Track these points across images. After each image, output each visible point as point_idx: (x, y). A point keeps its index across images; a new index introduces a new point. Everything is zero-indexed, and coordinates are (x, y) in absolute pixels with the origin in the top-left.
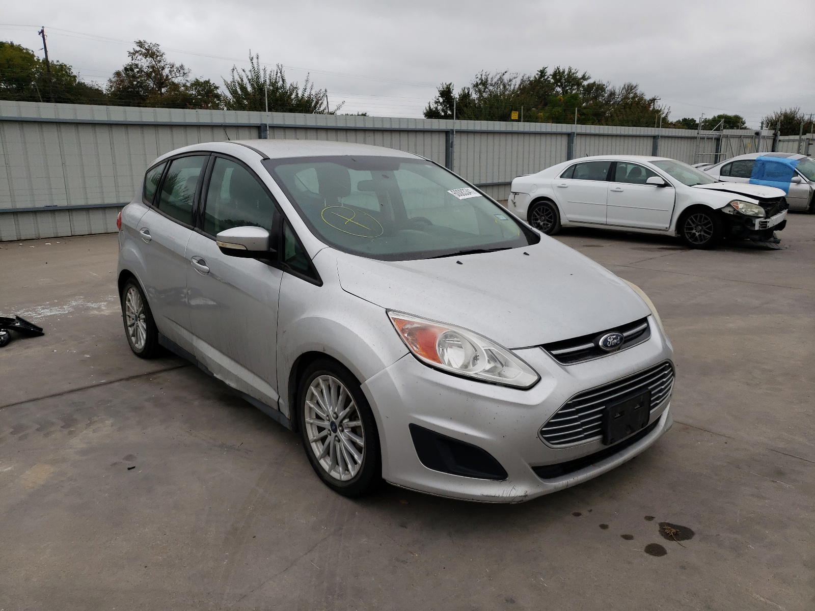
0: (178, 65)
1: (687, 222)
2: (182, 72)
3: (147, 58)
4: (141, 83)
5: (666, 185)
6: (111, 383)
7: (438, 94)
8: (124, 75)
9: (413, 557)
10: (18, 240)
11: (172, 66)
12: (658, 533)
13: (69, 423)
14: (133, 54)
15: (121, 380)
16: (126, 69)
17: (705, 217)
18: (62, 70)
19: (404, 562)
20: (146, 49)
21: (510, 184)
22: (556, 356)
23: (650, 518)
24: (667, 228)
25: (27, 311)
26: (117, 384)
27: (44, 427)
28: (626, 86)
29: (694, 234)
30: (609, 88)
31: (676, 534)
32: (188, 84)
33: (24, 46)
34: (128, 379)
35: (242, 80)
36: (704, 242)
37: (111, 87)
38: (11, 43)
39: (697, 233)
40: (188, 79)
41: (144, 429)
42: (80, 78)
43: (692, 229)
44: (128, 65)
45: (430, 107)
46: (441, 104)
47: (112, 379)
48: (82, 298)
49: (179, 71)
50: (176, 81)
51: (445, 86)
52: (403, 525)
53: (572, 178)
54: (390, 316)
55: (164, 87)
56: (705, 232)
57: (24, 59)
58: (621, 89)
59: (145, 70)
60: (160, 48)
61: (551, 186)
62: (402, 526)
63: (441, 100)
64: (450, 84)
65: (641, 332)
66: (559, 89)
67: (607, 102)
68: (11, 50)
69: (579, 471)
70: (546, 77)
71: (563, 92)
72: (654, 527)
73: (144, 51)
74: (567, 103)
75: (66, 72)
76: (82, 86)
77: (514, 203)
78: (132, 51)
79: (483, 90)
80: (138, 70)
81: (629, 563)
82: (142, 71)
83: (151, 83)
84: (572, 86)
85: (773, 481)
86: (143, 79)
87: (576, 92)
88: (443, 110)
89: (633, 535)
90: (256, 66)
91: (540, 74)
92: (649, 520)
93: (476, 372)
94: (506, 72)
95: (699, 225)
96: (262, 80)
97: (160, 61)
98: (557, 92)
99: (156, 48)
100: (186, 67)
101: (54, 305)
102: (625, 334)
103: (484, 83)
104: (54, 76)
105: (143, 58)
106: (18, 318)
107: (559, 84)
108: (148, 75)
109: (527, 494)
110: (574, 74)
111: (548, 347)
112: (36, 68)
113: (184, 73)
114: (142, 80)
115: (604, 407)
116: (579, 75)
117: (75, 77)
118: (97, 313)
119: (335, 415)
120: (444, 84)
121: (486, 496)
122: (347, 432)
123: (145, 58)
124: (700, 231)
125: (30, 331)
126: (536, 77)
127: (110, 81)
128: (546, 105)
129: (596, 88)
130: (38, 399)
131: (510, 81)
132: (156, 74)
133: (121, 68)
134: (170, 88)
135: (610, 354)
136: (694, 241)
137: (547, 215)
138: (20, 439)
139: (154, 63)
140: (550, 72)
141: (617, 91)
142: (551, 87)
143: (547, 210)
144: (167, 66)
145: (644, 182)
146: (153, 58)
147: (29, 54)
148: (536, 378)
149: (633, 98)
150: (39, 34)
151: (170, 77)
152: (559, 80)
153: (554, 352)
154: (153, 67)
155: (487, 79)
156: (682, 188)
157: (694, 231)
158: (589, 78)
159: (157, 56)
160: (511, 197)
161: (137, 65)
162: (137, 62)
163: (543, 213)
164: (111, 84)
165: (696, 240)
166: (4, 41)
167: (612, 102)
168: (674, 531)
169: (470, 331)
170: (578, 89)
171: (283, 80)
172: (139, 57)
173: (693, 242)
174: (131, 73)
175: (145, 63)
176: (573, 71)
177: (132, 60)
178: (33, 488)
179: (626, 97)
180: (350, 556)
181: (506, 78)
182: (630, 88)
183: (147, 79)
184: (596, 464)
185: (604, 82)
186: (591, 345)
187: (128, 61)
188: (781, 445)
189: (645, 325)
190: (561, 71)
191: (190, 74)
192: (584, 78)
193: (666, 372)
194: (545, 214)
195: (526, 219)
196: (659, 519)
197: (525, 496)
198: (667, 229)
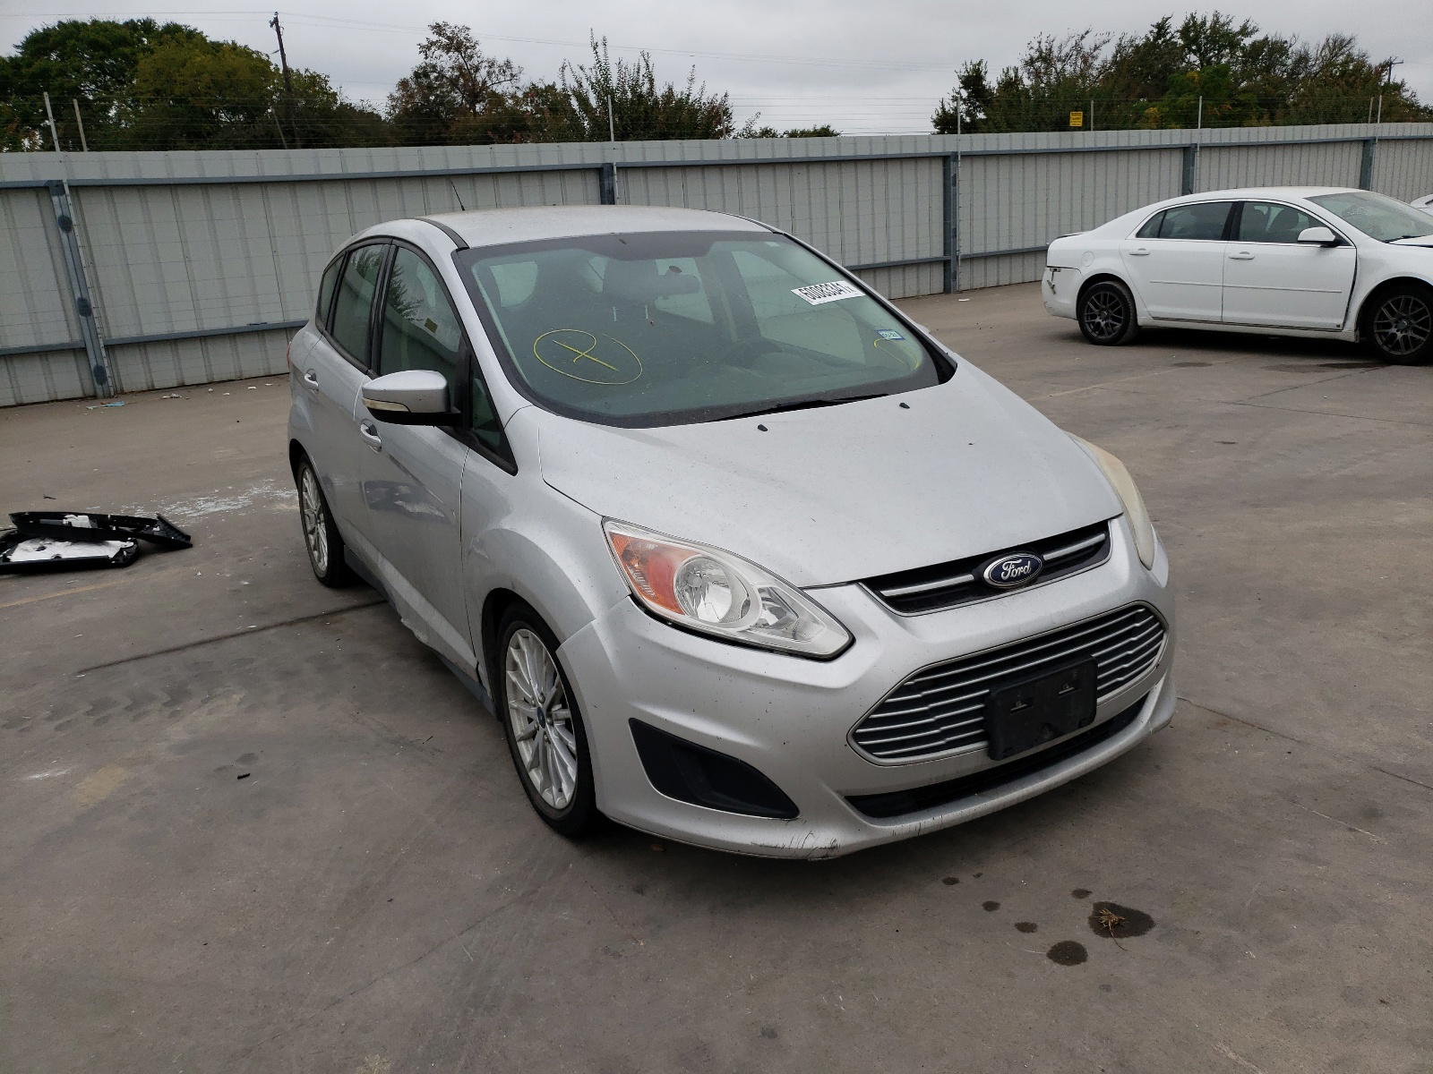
0: (501, 61)
1: (1380, 312)
2: (508, 73)
3: (451, 54)
4: (441, 97)
5: (1339, 242)
6: (264, 629)
7: (958, 84)
8: (414, 86)
9: (634, 946)
10: (210, 383)
11: (492, 64)
12: (1086, 923)
13: (177, 697)
14: (426, 49)
15: (281, 624)
16: (417, 75)
17: (1414, 301)
18: (314, 83)
19: (617, 955)
20: (448, 38)
21: (1044, 250)
22: (889, 600)
23: (1081, 894)
24: (1339, 326)
25: (181, 506)
26: (273, 631)
27: (137, 705)
28: (1331, 41)
29: (1394, 335)
30: (1296, 48)
31: (1116, 925)
32: (520, 94)
33: (253, 48)
34: (291, 623)
35: (581, 86)
36: (1414, 350)
37: (394, 107)
38: (233, 42)
39: (1399, 334)
40: (520, 85)
41: (286, 710)
42: (344, 95)
43: (1389, 326)
44: (421, 67)
45: (943, 108)
46: (964, 100)
47: (267, 622)
48: (272, 482)
49: (504, 72)
50: (499, 89)
51: (970, 67)
52: (640, 890)
53: (1158, 237)
54: (606, 531)
55: (479, 102)
56: (1416, 331)
57: (253, 70)
58: (1321, 47)
59: (448, 75)
60: (472, 34)
61: (1120, 254)
62: (638, 892)
63: (965, 94)
64: (979, 64)
65: (1093, 549)
66: (1193, 58)
67: (1293, 73)
68: (233, 56)
69: (946, 805)
70: (1168, 37)
71: (1202, 64)
72: (1085, 909)
73: (444, 41)
74: (1206, 83)
75: (322, 88)
76: (347, 110)
77: (1053, 287)
78: (425, 43)
79: (1043, 71)
80: (436, 74)
81: (1010, 975)
82: (443, 76)
83: (458, 97)
84: (1223, 47)
85: (1350, 830)
86: (445, 90)
87: (1228, 62)
88: (968, 113)
89: (1038, 924)
90: (602, 58)
91: (1156, 30)
92: (1081, 898)
93: (743, 628)
94: (1087, 32)
95: (1404, 318)
96: (614, 83)
97: (472, 57)
98: (1189, 63)
99: (464, 35)
100: (514, 64)
101: (222, 495)
102: (1047, 557)
103: (1046, 58)
104: (302, 96)
105: (444, 54)
106: (160, 518)
107: (1194, 47)
108: (453, 82)
109: (835, 844)
110: (1223, 25)
111: (875, 584)
112: (274, 84)
113: (511, 74)
114: (443, 92)
115: (987, 691)
116: (1235, 27)
117: (335, 94)
118: (286, 507)
119: (541, 699)
120: (968, 63)
121: (761, 846)
122: (559, 727)
123: (447, 53)
124: (1405, 330)
125: (172, 541)
126: (1149, 35)
127: (392, 97)
128: (1164, 90)
129: (1270, 49)
130: (144, 657)
131: (1096, 48)
132: (467, 81)
133: (408, 75)
134: (490, 102)
135: (1008, 594)
136: (1393, 349)
137: (1112, 308)
138: (98, 723)
139: (461, 60)
140: (1176, 25)
141: (1313, 53)
142: (1175, 53)
143: (1112, 299)
144: (484, 64)
145: (1293, 239)
146: (460, 52)
147: (262, 60)
148: (845, 640)
149: (1346, 63)
150: (272, 26)
151: (489, 83)
152: (1195, 40)
153: (886, 593)
154: (460, 68)
155: (1050, 49)
156: (1369, 247)
157: (1393, 330)
158: (1255, 30)
159: (467, 48)
160: (1047, 274)
161: (434, 67)
162: (434, 62)
163: (1105, 304)
164: (394, 103)
165: (1397, 346)
166: (221, 41)
167: (1302, 76)
168: (1115, 918)
169: (735, 555)
170: (1232, 54)
171: (651, 81)
172: (438, 53)
173: (1392, 352)
174: (424, 81)
175: (446, 61)
176: (1222, 20)
177: (426, 58)
178: (87, 805)
179: (1328, 64)
180: (531, 940)
181: (1087, 45)
182: (1338, 45)
183: (452, 90)
184: (984, 793)
185: (1286, 36)
186: (969, 577)
187: (419, 60)
188: (1400, 759)
189: (1101, 537)
190: (1199, 22)
191: (521, 76)
192: (1244, 31)
193: (1137, 625)
194: (1108, 305)
195: (1075, 316)
196: (1101, 894)
197: (832, 848)
198: (1339, 329)
